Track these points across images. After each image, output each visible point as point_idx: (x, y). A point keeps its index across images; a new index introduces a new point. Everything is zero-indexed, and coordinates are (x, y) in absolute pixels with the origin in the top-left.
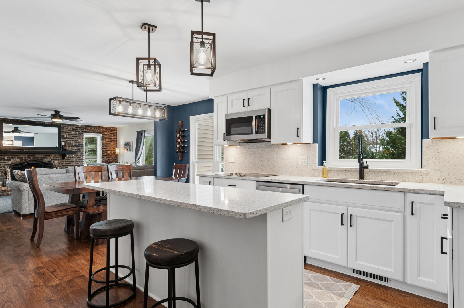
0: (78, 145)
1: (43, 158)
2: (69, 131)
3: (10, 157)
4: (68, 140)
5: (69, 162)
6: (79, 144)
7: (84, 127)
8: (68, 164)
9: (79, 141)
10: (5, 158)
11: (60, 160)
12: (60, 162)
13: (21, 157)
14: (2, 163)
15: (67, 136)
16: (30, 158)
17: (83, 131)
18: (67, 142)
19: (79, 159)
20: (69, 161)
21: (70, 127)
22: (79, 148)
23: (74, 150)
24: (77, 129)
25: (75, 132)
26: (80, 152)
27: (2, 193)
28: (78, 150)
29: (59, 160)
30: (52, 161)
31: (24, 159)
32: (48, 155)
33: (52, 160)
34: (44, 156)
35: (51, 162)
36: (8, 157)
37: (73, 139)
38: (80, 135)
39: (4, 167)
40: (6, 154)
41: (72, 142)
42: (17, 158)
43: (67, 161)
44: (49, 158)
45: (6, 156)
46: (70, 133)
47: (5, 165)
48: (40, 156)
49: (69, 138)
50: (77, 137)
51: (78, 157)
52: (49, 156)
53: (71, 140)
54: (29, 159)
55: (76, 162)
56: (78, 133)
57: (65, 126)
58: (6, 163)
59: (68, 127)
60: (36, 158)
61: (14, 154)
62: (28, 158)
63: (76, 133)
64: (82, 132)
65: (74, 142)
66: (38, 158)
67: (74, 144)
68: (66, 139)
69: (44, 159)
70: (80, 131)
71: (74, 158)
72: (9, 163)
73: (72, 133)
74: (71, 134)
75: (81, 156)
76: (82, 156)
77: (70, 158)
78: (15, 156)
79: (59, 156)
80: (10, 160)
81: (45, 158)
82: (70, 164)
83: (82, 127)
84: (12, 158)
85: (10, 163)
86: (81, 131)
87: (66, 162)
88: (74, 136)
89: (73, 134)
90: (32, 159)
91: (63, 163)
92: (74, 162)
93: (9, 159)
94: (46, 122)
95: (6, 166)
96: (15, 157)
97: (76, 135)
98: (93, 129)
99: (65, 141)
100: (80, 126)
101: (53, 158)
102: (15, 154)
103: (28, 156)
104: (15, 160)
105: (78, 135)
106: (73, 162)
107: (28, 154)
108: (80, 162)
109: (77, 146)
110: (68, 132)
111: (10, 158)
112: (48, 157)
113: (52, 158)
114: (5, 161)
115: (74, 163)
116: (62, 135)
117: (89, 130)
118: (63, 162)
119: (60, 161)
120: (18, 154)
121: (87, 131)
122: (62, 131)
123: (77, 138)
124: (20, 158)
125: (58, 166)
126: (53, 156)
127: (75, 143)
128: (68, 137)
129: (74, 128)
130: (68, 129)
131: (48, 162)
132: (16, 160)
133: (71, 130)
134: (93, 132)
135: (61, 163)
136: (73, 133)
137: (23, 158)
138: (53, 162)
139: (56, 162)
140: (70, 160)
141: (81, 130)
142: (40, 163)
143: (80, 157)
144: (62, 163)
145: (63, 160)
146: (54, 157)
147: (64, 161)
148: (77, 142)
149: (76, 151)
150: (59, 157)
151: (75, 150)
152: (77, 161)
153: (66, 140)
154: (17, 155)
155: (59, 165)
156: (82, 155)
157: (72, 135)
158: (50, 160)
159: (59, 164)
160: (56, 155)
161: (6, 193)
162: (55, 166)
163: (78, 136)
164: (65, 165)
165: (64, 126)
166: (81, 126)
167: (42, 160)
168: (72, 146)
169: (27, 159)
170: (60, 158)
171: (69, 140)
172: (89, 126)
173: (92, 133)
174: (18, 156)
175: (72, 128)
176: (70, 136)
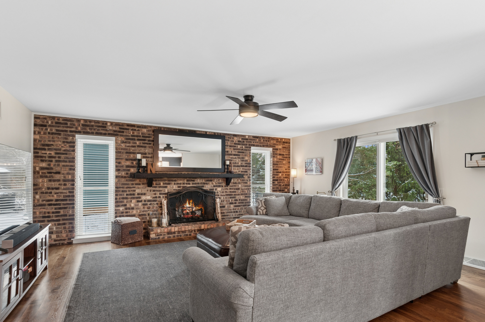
0: (245, 165)
1: (204, 184)
2: (235, 144)
3: (167, 182)
4: (233, 158)
5: (234, 189)
6: (246, 163)
7: (251, 138)
8: (233, 192)
9: (246, 158)
10: (160, 184)
11: (224, 186)
12: (224, 190)
13: (179, 182)
14: (157, 191)
15: (231, 151)
16: (189, 184)
17: (251, 144)
18: (232, 160)
19: (246, 185)
20: (234, 187)
21: (235, 138)
22: (245, 169)
23: (240, 173)
24: (243, 142)
25: (241, 146)
26: (247, 175)
27: (157, 237)
28: (244, 172)
29: (222, 186)
30: (215, 188)
31: (182, 185)
32: (209, 179)
33: (214, 186)
34: (206, 181)
35: (213, 189)
36: (164, 182)
37: (239, 155)
38: (247, 150)
39: (160, 197)
40: (162, 178)
41: (237, 160)
42: (175, 184)
43: (231, 188)
44: (211, 184)
45: (162, 181)
46: (235, 146)
47: (160, 194)
48: (201, 181)
49: (234, 155)
50: (243, 152)
51: (244, 183)
52: (211, 181)
53: (236, 157)
54: (188, 186)
55: (242, 189)
56: (245, 147)
57: (229, 136)
58: (161, 191)
59: (233, 138)
60: (196, 184)
61: (171, 178)
62: (187, 184)
63: (242, 147)
64: (249, 145)
65: (240, 160)
66: (198, 183)
67: (240, 164)
68: (231, 156)
69: (206, 185)
70: (247, 144)
71: (239, 183)
72: (165, 191)
73: (238, 147)
74: (237, 148)
75: (247, 180)
76: (249, 180)
77: (236, 183)
78: (172, 181)
79: (223, 180)
80: (166, 187)
81: (207, 184)
82: (235, 192)
83: (250, 138)
84: (169, 184)
85: (166, 191)
86: (248, 143)
87: (230, 189)
88: (240, 151)
89: (239, 149)
90: (191, 185)
91: (227, 191)
92: (240, 189)
93: (166, 185)
94: (208, 132)
95: (161, 196)
96: (172, 182)
97: (242, 150)
98: (262, 141)
99: (230, 159)
100: (247, 137)
101: (216, 184)
102: (172, 179)
103: (187, 181)
104: (172, 187)
105: (245, 150)
106: (238, 189)
107: (186, 178)
108: (246, 189)
109: (243, 166)
110: (233, 146)
111: (166, 184)
112: (210, 182)
113: (214, 184)
114: (161, 189)
115: (239, 191)
116: (226, 150)
117: (258, 142)
118: (227, 189)
119: (224, 188)
120: (175, 178)
121: (255, 143)
122: (226, 144)
123: (243, 154)
124: (178, 184)
125: (222, 195)
126: (215, 180)
127: (242, 162)
128: (233, 153)
129: (240, 140)
130: (233, 141)
131: (210, 189)
132: (173, 187)
133: (237, 142)
134: (262, 145)
135: (225, 192)
136: (239, 146)
137: (180, 184)
138: (216, 189)
139: (219, 189)
140: (235, 186)
141: (249, 142)
142: (201, 191)
143: (246, 182)
144: (226, 190)
145: (227, 187)
146: (217, 182)
147: (228, 188)
148: (243, 161)
149: (242, 173)
150: (222, 182)
151: (242, 172)
152: (243, 188)
153: (231, 158)
154: (174, 179)
155: (223, 194)
156: (248, 179)
157: (238, 150)
158: (212, 187)
159: (223, 192)
160: (219, 180)
161: (162, 237)
162: (218, 195)
163: (244, 151)
164: (229, 193)
165: (229, 138)
166: (249, 136)
167: (203, 186)
168: (237, 166)
169: (185, 185)
170: (224, 184)
171: (234, 157)
172: (257, 137)
173: (261, 146)
174: (175, 181)
175: (238, 140)
176: (236, 152)
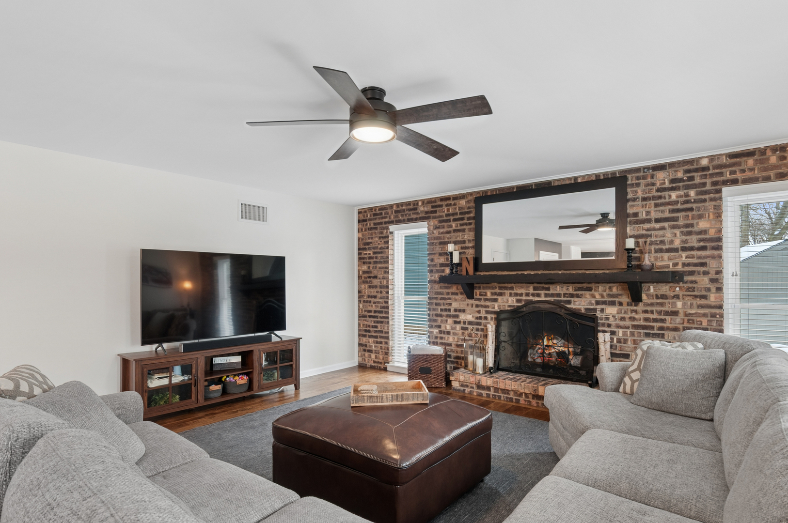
0: (696, 245)
1: (572, 296)
2: (658, 190)
3: (497, 291)
4: (654, 229)
5: (660, 313)
6: (700, 240)
7: (724, 160)
8: (655, 320)
9: (703, 225)
10: (486, 295)
11: (625, 304)
12: (625, 313)
13: (519, 291)
14: (482, 306)
15: (648, 213)
16: (538, 295)
17: (721, 179)
18: (650, 236)
19: (703, 302)
20: (659, 308)
21: (661, 175)
22: (699, 258)
23: (679, 268)
24: (691, 179)
25: (682, 193)
26: (706, 273)
27: (462, 388)
28: (696, 265)
29: (621, 304)
30: (599, 307)
31: (524, 298)
32: (585, 285)
33: (598, 303)
34: (576, 290)
35: (595, 310)
36: (493, 291)
37: (676, 219)
38: (705, 201)
39: (486, 318)
40: (489, 283)
41: (668, 235)
42: (511, 295)
43: (649, 308)
44: (588, 296)
45: (489, 288)
46: (660, 197)
47: (487, 312)
48: (564, 291)
49: (658, 221)
50: (691, 209)
51: (696, 297)
52: (590, 289)
53: (666, 225)
54: (537, 299)
55: (686, 315)
56: (697, 194)
57: (641, 174)
58: (488, 307)
59: (652, 177)
60: (552, 295)
61: (504, 283)
62: (533, 295)
63: (687, 195)
64: (715, 184)
65: (678, 232)
66: (559, 295)
67: (677, 243)
68: (647, 226)
69: (576, 299)
70: (704, 184)
71: (677, 297)
72: (494, 308)
73: (670, 196)
74: (667, 200)
75: (709, 290)
76: (713, 290)
77: (664, 297)
78: (506, 288)
79: (623, 289)
80: (496, 300)
81: (578, 296)
82: (663, 321)
83: (716, 163)
84: (501, 294)
85: (497, 309)
86: (708, 181)
87: (646, 312)
88: (679, 206)
89: (676, 202)
90: (543, 298)
91: (637, 316)
92: (681, 315)
93: (495, 297)
94: (579, 177)
95: (489, 316)
96: (506, 291)
97: (687, 202)
98: (773, 160)
99: (644, 232)
100: (705, 162)
101: (602, 296)
102: (506, 285)
103: (535, 289)
104: (505, 300)
105: (695, 201)
106: (675, 313)
107: (533, 283)
108: (705, 315)
109: (692, 249)
110: (654, 198)
111: (495, 294)
112: (587, 294)
113: (598, 298)
114: (488, 303)
115: (678, 319)
116: (630, 211)
117: (752, 170)
118: (636, 312)
119: (625, 307)
120: (511, 283)
121: (739, 176)
122: (630, 196)
123: (690, 214)
124: (516, 294)
125: (618, 327)
126: (601, 288)
127: (684, 238)
128: (654, 215)
129: (680, 175)
130: (653, 184)
131: (586, 309)
132: (507, 302)
133: (667, 185)
134: (772, 174)
135: (630, 318)
136: (674, 195)
137: (521, 295)
138: (602, 310)
139: (611, 310)
140: (662, 304)
141: (712, 175)
142: (562, 312)
143: (704, 293)
144: (634, 315)
145: (636, 305)
146: (605, 294)
147: (640, 307)
148: (690, 233)
149: (687, 269)
150: (620, 292)
151: (684, 265)
152: (693, 312)
153: (648, 230)
154: (510, 285)
155: (622, 323)
156: (713, 287)
157: (671, 207)
158: (592, 304)
159: (623, 319)
160: (610, 288)
161: (469, 390)
162: (609, 326)
163: (694, 206)
164: (642, 323)
165: (638, 178)
166: (712, 158)
167: (569, 302)
168: (669, 250)
169: (531, 298)
170: (625, 299)
171: (658, 226)
172: (749, 154)
173: (767, 179)
174: (512, 288)
175: (671, 177)
176: (662, 212)
